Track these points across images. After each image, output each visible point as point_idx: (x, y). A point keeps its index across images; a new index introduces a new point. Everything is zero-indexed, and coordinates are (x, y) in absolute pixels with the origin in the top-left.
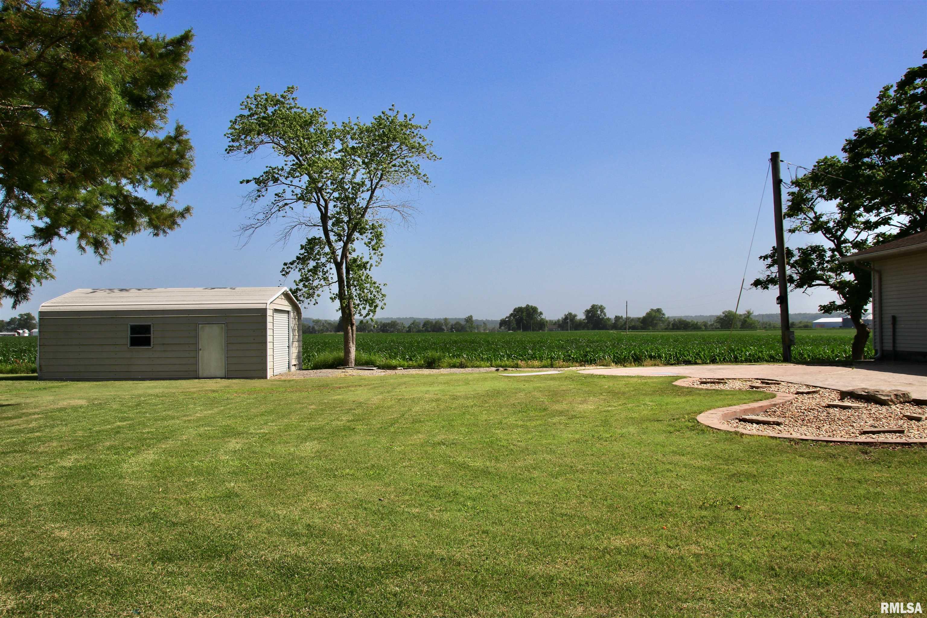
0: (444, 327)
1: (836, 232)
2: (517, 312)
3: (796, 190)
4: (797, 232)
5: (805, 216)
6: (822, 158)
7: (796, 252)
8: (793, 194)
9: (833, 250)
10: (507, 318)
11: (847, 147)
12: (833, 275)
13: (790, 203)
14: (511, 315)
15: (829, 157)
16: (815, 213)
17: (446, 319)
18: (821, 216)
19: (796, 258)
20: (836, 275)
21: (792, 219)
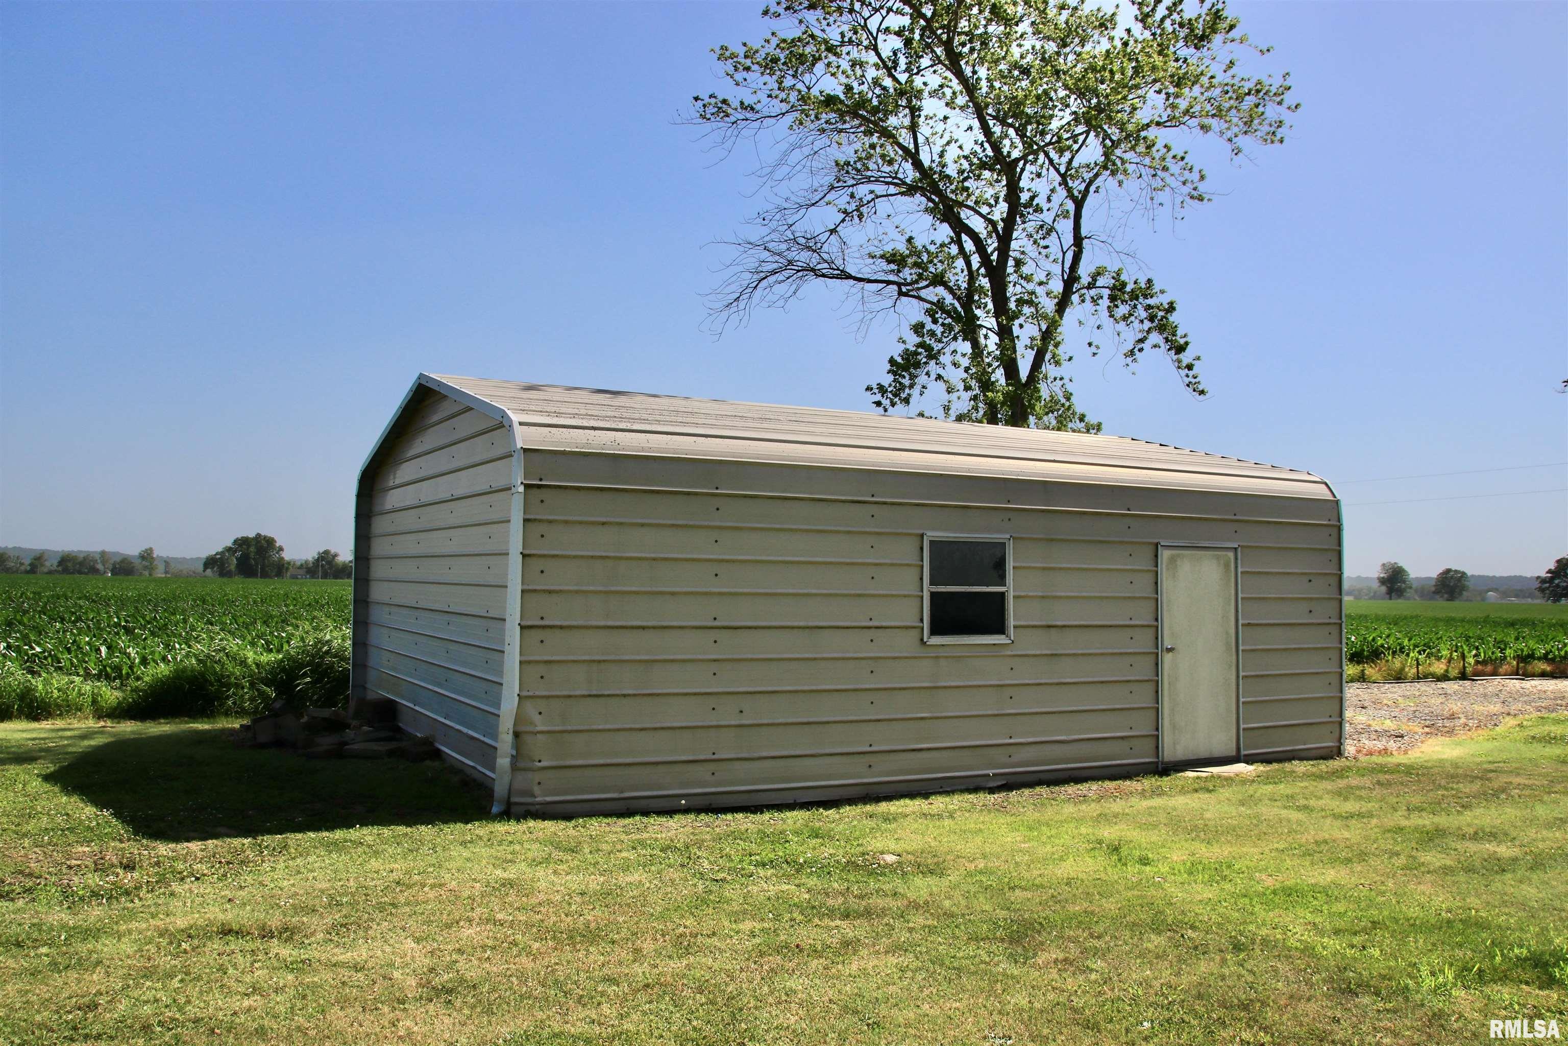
0: (100, 566)
2: (240, 545)
10: (217, 554)
14: (229, 549)
17: (103, 553)
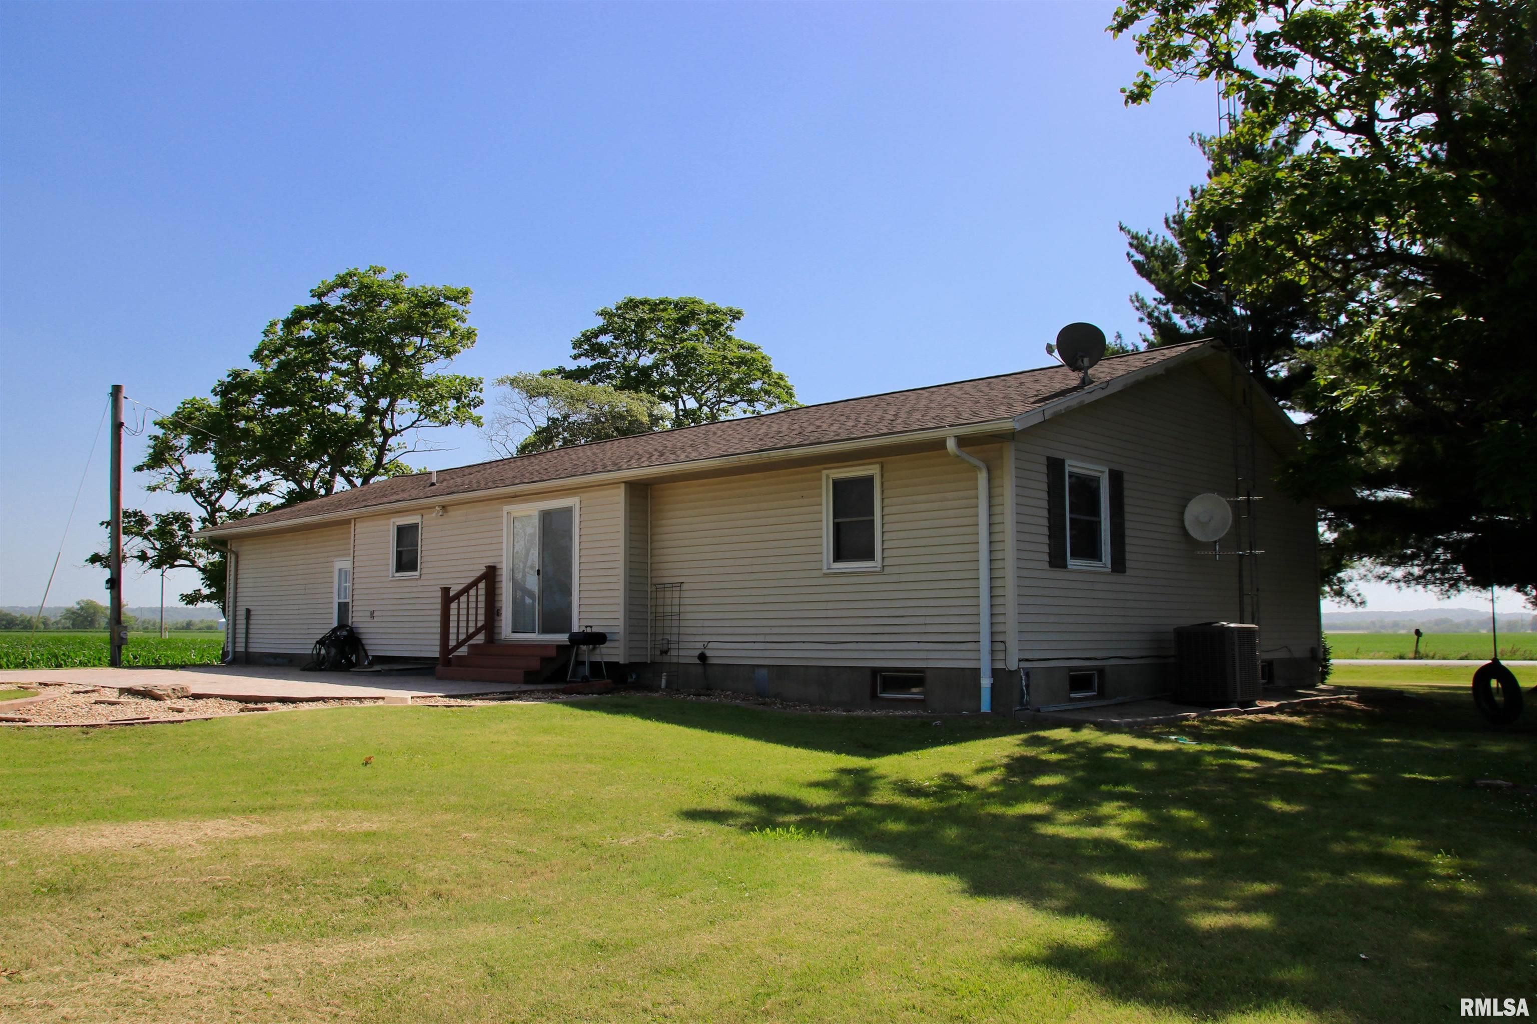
1: (211, 494)
3: (160, 432)
4: (158, 490)
5: (170, 470)
6: (190, 398)
7: (152, 519)
8: (156, 438)
9: (204, 520)
11: (218, 390)
12: (204, 553)
13: (151, 451)
15: (198, 398)
16: (184, 468)
18: (190, 472)
19: (153, 527)
20: (208, 553)
21: (153, 472)
